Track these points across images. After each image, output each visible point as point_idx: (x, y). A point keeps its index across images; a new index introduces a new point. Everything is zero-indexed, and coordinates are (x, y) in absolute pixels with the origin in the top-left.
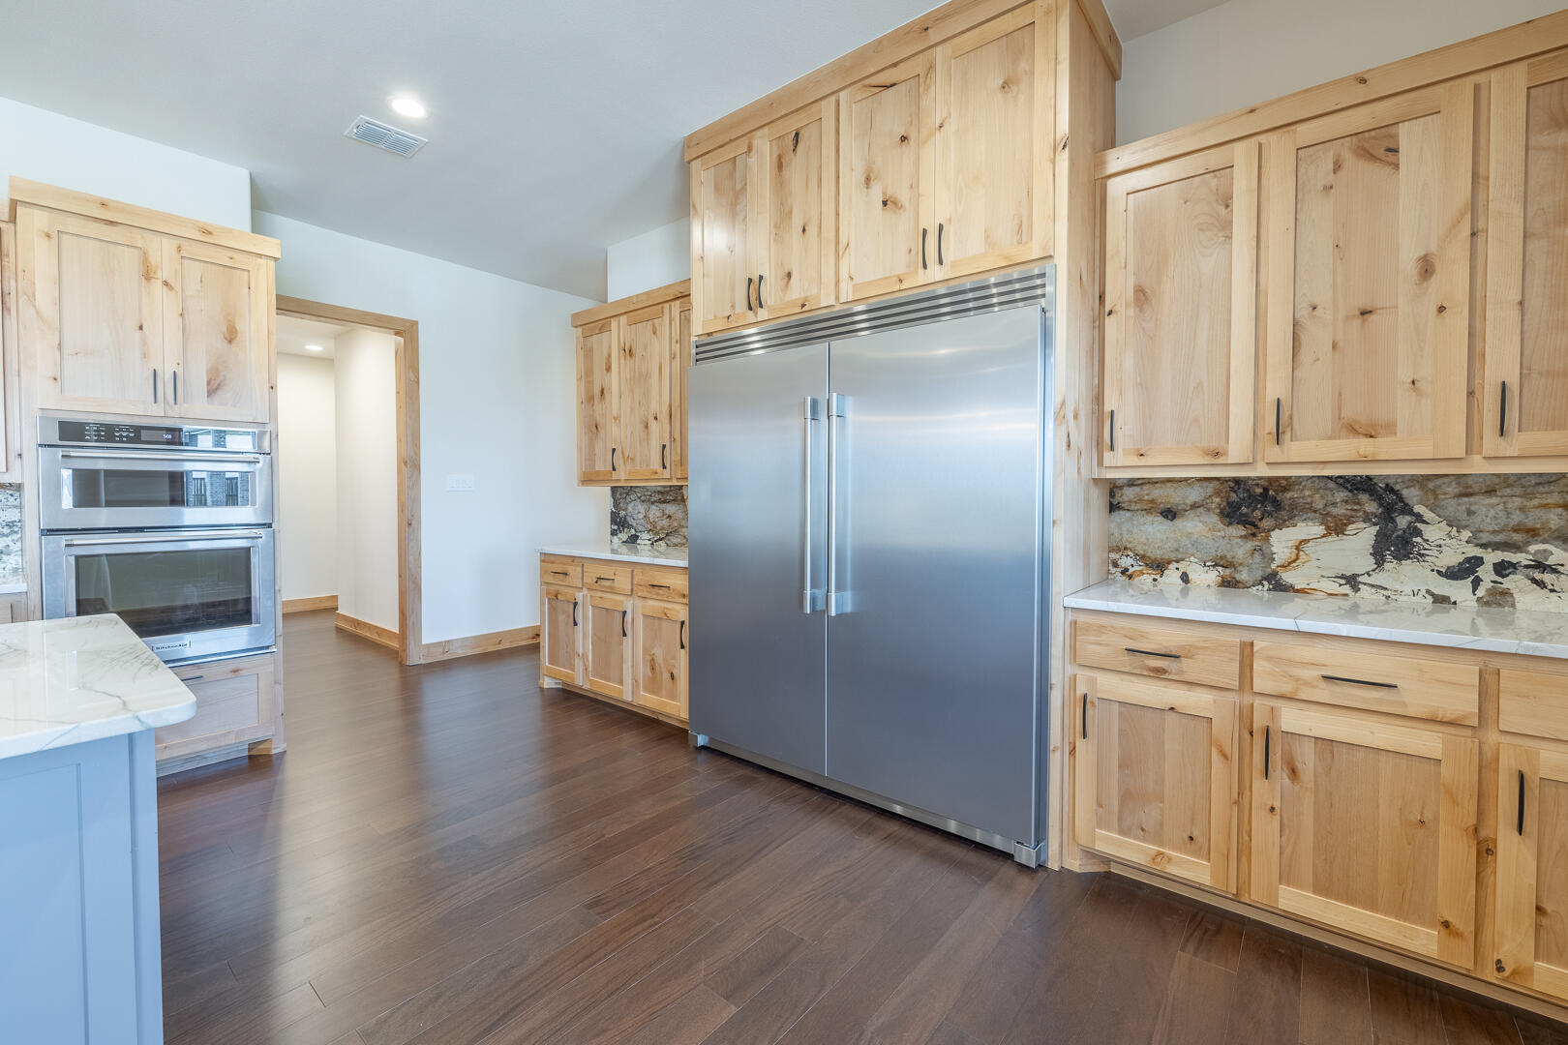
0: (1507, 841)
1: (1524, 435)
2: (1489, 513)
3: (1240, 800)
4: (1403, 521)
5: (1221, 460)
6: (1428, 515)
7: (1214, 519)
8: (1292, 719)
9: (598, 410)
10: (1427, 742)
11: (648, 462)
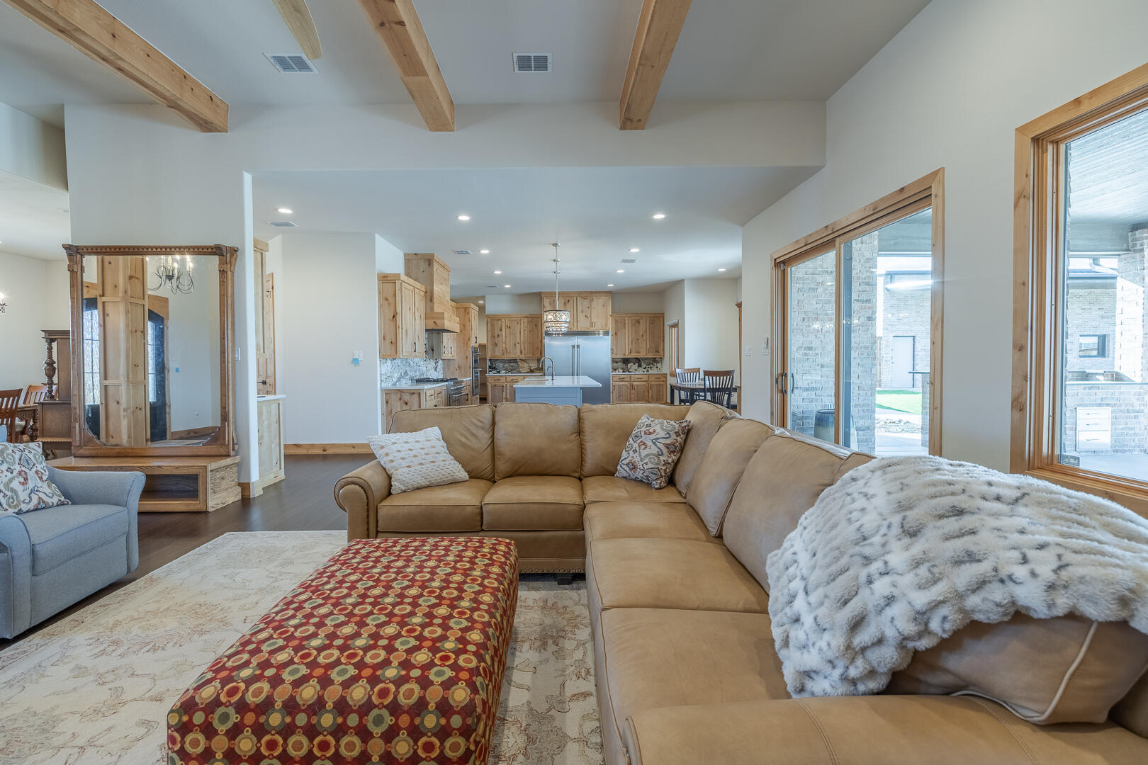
1: (649, 354)
2: (647, 362)
5: (626, 356)
6: (642, 362)
7: (623, 363)
9: (497, 340)
10: (644, 383)
11: (515, 354)
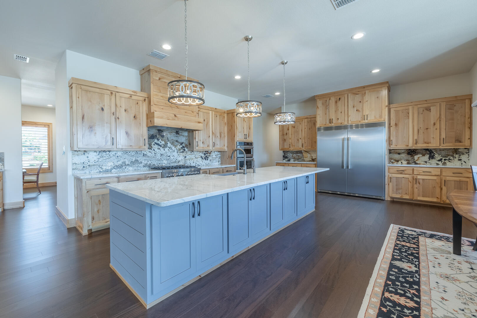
0: (444, 188)
1: (446, 144)
2: (443, 153)
3: (413, 187)
4: (432, 154)
5: (408, 147)
6: (436, 153)
7: (406, 154)
8: (419, 177)
9: (285, 137)
10: (435, 178)
11: (298, 146)
